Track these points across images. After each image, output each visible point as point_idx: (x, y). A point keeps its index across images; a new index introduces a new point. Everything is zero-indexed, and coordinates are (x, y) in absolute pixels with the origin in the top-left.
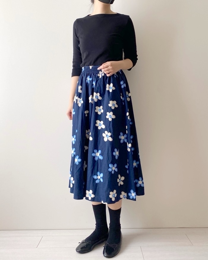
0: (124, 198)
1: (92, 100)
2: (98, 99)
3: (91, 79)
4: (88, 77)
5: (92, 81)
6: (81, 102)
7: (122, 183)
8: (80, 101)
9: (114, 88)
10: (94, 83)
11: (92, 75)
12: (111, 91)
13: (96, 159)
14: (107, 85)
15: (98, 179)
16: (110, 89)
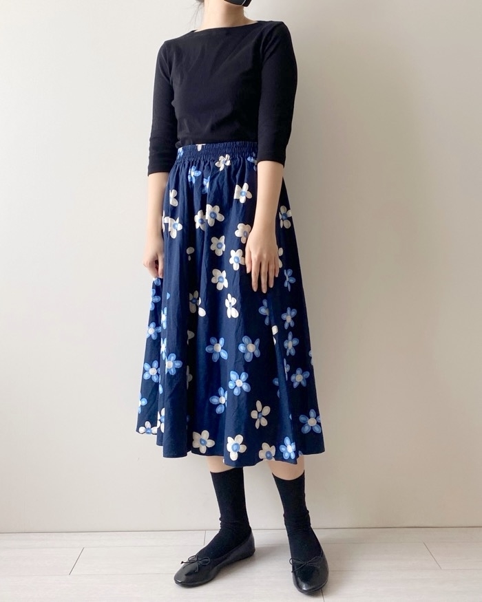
0: (266, 460)
1: (202, 221)
3: (199, 173)
4: (192, 169)
5: (202, 177)
6: (176, 227)
7: (264, 422)
8: (174, 226)
9: (250, 196)
10: (207, 183)
11: (202, 163)
13: (215, 358)
15: (221, 404)
16: (242, 196)
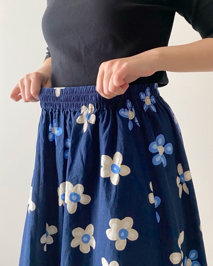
2: (79, 203)
3: (60, 131)
9: (126, 171)
12: (115, 181)
14: (104, 158)
16: (114, 172)
